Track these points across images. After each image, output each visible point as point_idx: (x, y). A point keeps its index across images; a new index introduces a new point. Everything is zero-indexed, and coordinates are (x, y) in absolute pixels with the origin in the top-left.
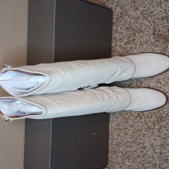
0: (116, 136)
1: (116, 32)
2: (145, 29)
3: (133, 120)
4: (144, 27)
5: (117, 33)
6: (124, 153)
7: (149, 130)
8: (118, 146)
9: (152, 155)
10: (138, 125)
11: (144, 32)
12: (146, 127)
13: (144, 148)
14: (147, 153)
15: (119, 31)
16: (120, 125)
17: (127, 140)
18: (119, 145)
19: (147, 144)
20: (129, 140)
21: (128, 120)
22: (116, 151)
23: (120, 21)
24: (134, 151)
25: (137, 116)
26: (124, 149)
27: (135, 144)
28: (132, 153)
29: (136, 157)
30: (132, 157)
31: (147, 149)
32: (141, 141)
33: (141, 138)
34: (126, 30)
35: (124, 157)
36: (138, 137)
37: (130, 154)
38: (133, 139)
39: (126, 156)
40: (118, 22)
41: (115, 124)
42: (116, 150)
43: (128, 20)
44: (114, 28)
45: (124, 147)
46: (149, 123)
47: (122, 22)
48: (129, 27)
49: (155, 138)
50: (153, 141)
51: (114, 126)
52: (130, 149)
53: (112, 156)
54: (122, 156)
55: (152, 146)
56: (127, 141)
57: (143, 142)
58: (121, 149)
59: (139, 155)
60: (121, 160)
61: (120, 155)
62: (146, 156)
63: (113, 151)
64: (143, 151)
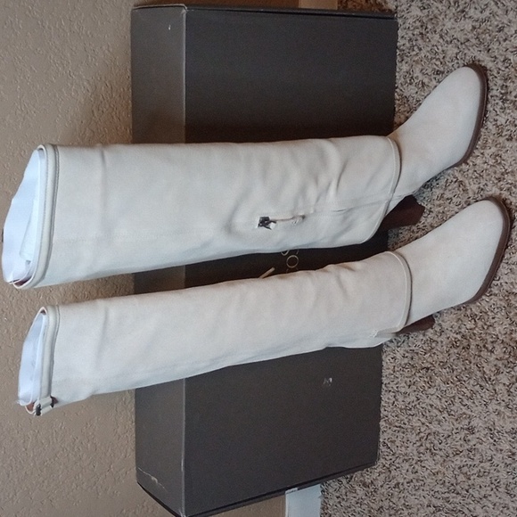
0: (403, 384)
1: (408, 80)
5: (411, 84)
6: (422, 435)
7: (483, 384)
8: (409, 412)
9: (490, 453)
13: (471, 430)
14: (478, 446)
15: (417, 78)
16: (416, 357)
17: (431, 403)
18: (410, 409)
19: (479, 423)
20: (435, 402)
21: (434, 345)
22: (403, 426)
23: (420, 49)
24: (446, 435)
26: (423, 424)
27: (449, 415)
28: (442, 438)
29: (450, 452)
30: (441, 450)
31: (477, 435)
32: (464, 409)
33: (466, 402)
34: (435, 78)
35: (422, 445)
36: (457, 398)
37: (436, 442)
38: (444, 400)
39: (428, 446)
40: (413, 50)
41: (402, 352)
42: (405, 424)
43: (440, 47)
44: (404, 67)
45: (423, 420)
47: (424, 51)
48: (442, 69)
49: (498, 408)
50: (493, 417)
51: (398, 356)
52: (434, 427)
53: (394, 439)
54: (418, 444)
55: (491, 430)
56: (432, 406)
57: (470, 413)
58: (415, 422)
59: (458, 447)
60: (415, 453)
61: (413, 438)
62: (474, 455)
63: (397, 424)
64: (469, 441)
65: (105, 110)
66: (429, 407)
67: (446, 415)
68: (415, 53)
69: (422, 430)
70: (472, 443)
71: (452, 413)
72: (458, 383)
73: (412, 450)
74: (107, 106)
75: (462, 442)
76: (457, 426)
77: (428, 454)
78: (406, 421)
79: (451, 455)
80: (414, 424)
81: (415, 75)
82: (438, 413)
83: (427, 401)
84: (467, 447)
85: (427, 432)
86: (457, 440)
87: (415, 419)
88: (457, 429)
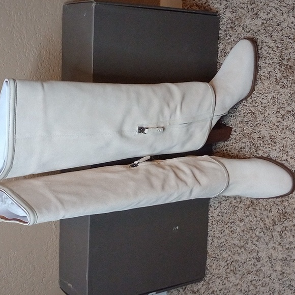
0: (218, 232)
1: (223, 54)
2: (268, 53)
3: (243, 210)
4: (266, 51)
6: (228, 262)
7: (265, 231)
8: (221, 249)
9: (269, 272)
10: (251, 220)
11: (266, 58)
12: (262, 225)
13: (258, 259)
14: (262, 268)
16: (225, 215)
17: (234, 242)
18: (222, 247)
19: (263, 254)
20: (236, 242)
21: (236, 209)
22: (217, 257)
23: (231, 36)
24: (243, 262)
25: (249, 205)
26: (229, 255)
27: (245, 250)
28: (240, 264)
29: (245, 272)
30: (240, 271)
31: (261, 262)
32: (254, 247)
33: (255, 242)
35: (228, 268)
36: (249, 240)
37: (236, 266)
38: (242, 241)
39: (232, 268)
40: (227, 37)
41: (217, 213)
43: (242, 35)
44: (221, 47)
45: (229, 253)
46: (266, 219)
47: (233, 37)
49: (274, 245)
50: (272, 251)
51: (215, 215)
52: (236, 257)
53: (211, 264)
54: (226, 267)
55: (270, 258)
56: (234, 244)
57: (257, 249)
58: (225, 254)
59: (250, 269)
60: (224, 273)
61: (223, 264)
62: (260, 274)
63: (213, 256)
64: (257, 265)
65: (45, 66)
66: (233, 246)
67: (243, 250)
68: (227, 38)
69: (229, 259)
70: (258, 267)
71: (247, 249)
72: (251, 231)
73: (222, 271)
74: (47, 64)
75: (252, 266)
76: (249, 256)
77: (232, 273)
78: (219, 254)
79: (246, 274)
80: (224, 256)
81: (227, 51)
82: (239, 249)
83: (232, 242)
84: (255, 269)
85: (232, 260)
86: (249, 266)
88: (250, 258)
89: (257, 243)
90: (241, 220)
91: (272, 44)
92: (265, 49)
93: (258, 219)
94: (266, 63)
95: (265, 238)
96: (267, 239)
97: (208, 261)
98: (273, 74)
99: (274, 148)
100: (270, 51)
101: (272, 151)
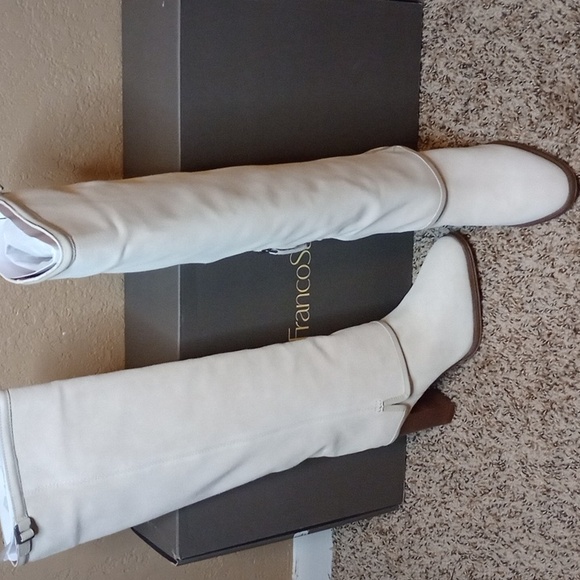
1: (431, 76)
2: (514, 71)
3: (473, 372)
4: (510, 67)
5: (434, 80)
6: (446, 473)
7: (514, 412)
8: (432, 448)
9: (522, 490)
10: (487, 391)
11: (511, 82)
12: (508, 400)
13: (502, 466)
14: (508, 482)
15: (441, 72)
17: (457, 436)
18: (433, 445)
19: (509, 457)
20: (462, 435)
22: (425, 464)
23: (445, 41)
24: (473, 472)
25: (483, 363)
26: (448, 460)
27: (477, 449)
28: (468, 476)
29: (478, 490)
30: (467, 489)
31: (507, 471)
32: (493, 442)
33: (494, 434)
34: (461, 72)
35: (446, 485)
36: (485, 431)
37: (462, 480)
38: (470, 432)
39: (453, 485)
40: (437, 42)
42: (427, 461)
43: (466, 38)
44: (427, 62)
45: (448, 456)
46: (516, 389)
47: (449, 42)
48: (468, 62)
49: (531, 438)
50: (526, 450)
52: (460, 464)
53: (415, 478)
54: (442, 483)
55: (523, 463)
56: (457, 439)
57: (500, 446)
58: (439, 459)
59: (487, 485)
60: (439, 494)
61: (437, 477)
62: (505, 494)
63: (418, 462)
64: (499, 477)
65: (91, 104)
66: (454, 441)
67: (473, 449)
68: (438, 45)
69: (446, 468)
70: (502, 480)
71: (480, 446)
72: (487, 413)
73: (435, 490)
74: (94, 99)
75: (491, 479)
76: (485, 460)
77: (453, 496)
78: (428, 458)
79: (479, 495)
80: (438, 462)
81: (439, 70)
82: (465, 448)
83: (453, 434)
84: (496, 484)
85: (452, 469)
86: (484, 479)
87: (439, 455)
88: (485, 464)
89: (498, 435)
90: (470, 393)
91: (522, 55)
92: (510, 63)
93: (500, 389)
94: (511, 91)
95: (513, 426)
96: (517, 427)
97: (409, 473)
98: (524, 110)
99: (528, 253)
100: (519, 67)
101: (524, 259)
